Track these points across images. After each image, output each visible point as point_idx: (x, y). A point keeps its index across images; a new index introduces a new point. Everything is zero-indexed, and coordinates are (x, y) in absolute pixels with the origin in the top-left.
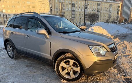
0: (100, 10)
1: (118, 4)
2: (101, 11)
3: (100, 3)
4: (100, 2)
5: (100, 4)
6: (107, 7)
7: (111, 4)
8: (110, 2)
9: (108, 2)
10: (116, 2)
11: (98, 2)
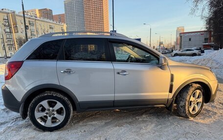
0: (35, 33)
1: (61, 26)
2: (37, 34)
3: (34, 21)
4: (33, 19)
5: (34, 23)
6: (46, 30)
7: (51, 24)
8: (49, 22)
9: (47, 22)
10: (58, 23)
11: (30, 20)
